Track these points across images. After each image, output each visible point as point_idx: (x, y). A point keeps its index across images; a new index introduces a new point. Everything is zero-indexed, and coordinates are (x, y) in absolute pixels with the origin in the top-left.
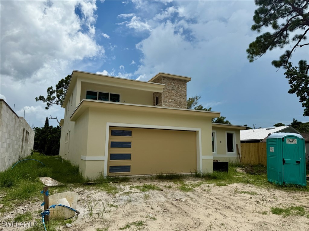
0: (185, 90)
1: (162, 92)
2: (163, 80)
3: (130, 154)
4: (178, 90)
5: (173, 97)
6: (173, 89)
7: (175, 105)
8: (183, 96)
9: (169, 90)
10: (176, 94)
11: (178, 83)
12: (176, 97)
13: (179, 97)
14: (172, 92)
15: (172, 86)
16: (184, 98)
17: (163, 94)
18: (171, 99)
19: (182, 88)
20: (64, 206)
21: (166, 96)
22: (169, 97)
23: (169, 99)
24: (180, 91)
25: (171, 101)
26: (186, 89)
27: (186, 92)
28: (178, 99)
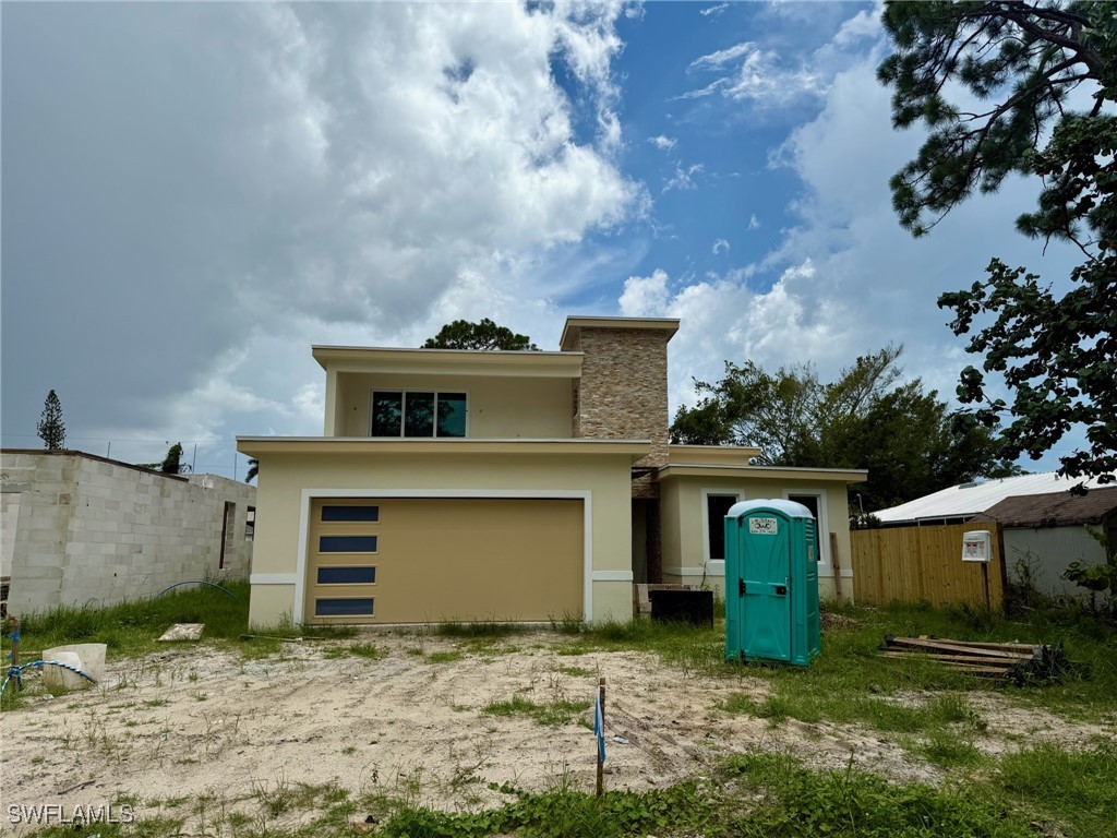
0: (662, 363)
1: (579, 375)
2: (584, 337)
3: (373, 569)
4: (635, 364)
5: (619, 388)
6: (616, 364)
7: (625, 412)
8: (655, 381)
9: (604, 367)
10: (626, 376)
11: (635, 342)
12: (629, 385)
13: (638, 387)
14: (612, 374)
15: (614, 354)
16: (658, 387)
17: (582, 381)
18: (612, 395)
19: (649, 356)
20: (63, 666)
21: (592, 385)
22: (602, 389)
23: (605, 394)
24: (642, 366)
25: (612, 402)
26: (665, 359)
27: (665, 366)
28: (637, 391)
